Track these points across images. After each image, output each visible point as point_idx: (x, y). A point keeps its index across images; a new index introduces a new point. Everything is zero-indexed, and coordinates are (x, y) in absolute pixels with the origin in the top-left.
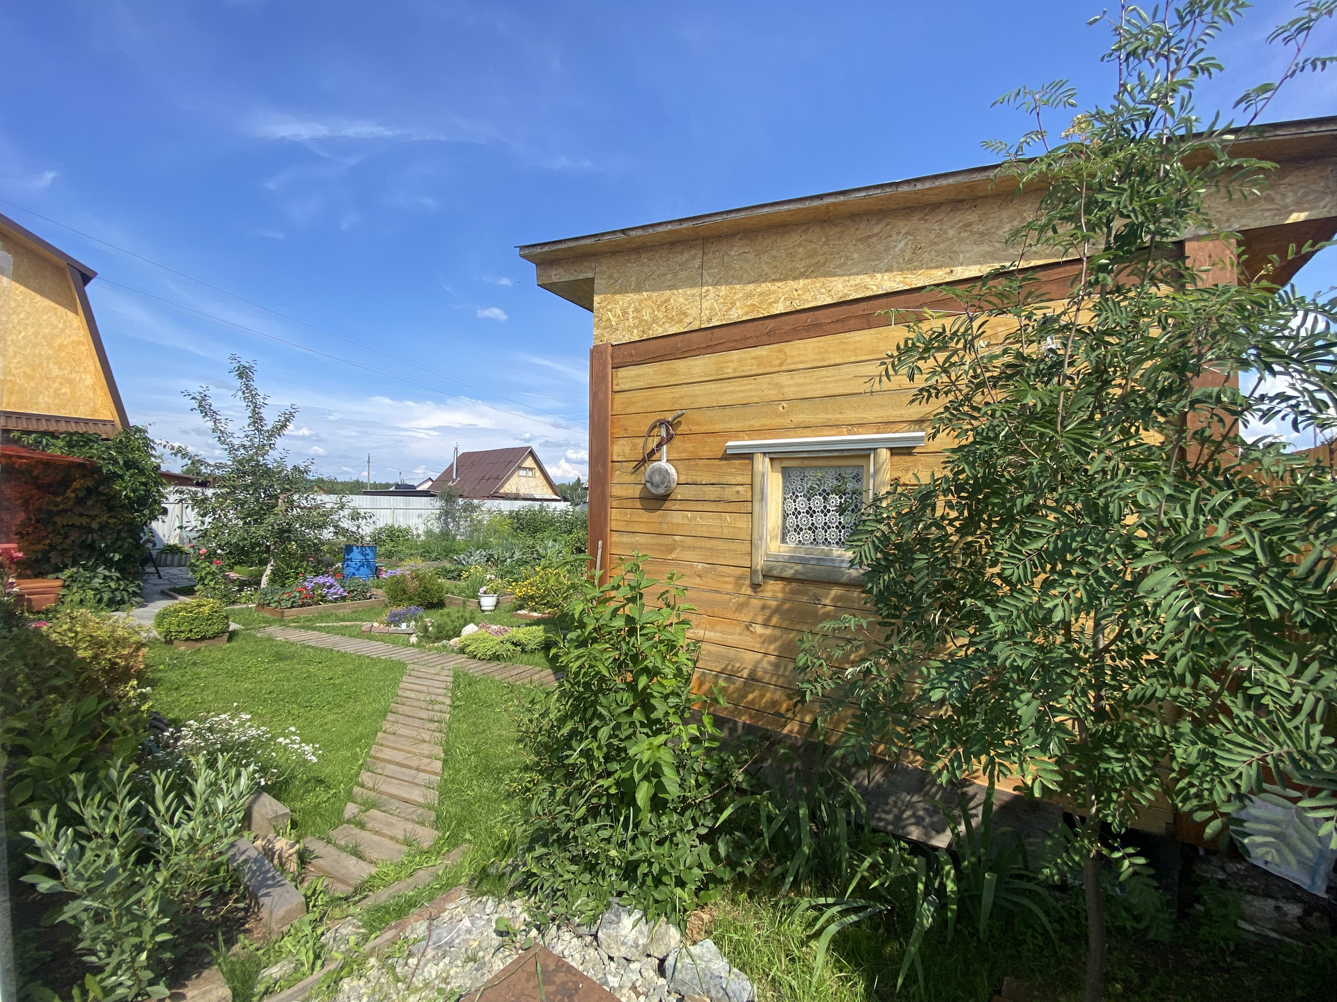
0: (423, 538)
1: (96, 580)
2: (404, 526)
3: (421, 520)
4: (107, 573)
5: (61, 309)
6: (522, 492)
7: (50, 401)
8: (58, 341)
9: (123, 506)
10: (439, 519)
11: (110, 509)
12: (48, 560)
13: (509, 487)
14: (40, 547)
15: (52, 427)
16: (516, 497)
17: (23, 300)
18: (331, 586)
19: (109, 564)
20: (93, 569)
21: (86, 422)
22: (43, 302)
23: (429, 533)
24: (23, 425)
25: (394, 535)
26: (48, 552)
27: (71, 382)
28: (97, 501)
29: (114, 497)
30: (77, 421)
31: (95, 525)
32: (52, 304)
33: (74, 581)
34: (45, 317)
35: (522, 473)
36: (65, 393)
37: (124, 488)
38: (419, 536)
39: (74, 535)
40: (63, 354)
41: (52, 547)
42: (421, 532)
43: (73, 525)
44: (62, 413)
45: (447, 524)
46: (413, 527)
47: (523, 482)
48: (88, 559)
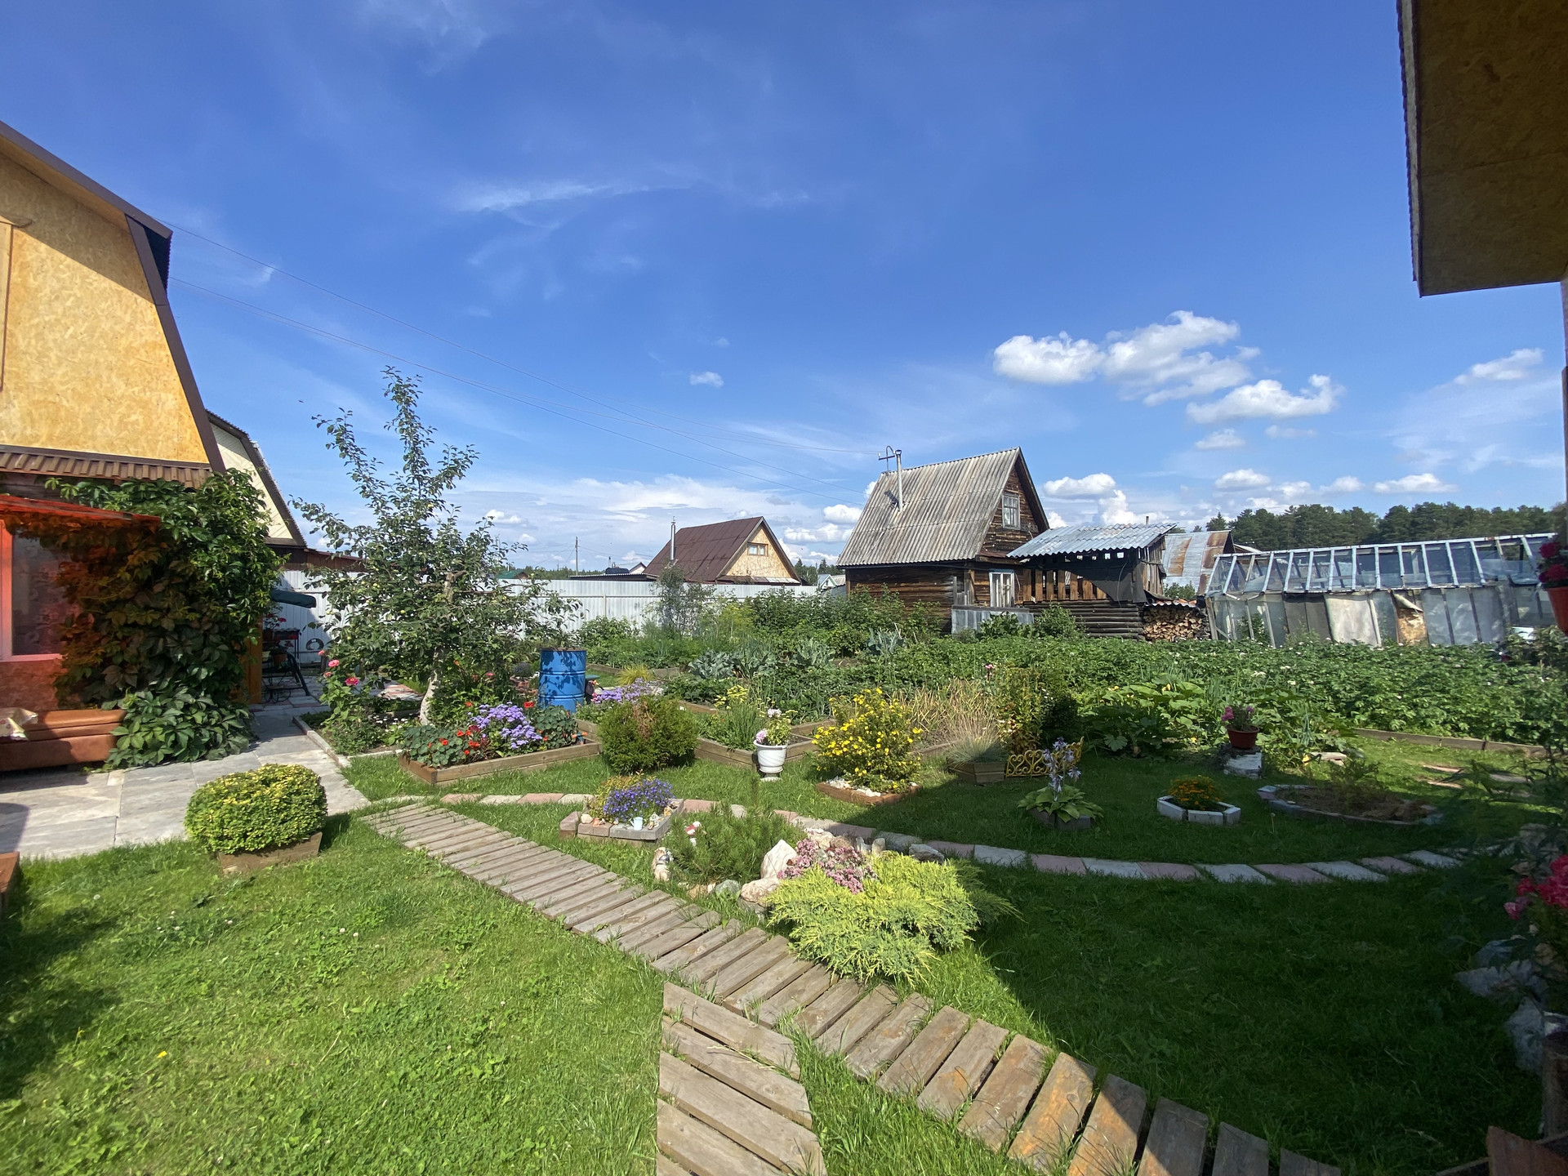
0: (642, 634)
1: (172, 711)
2: (619, 619)
3: (638, 611)
4: (191, 700)
5: (127, 293)
6: (754, 574)
7: (112, 434)
8: (124, 342)
9: (210, 593)
10: (660, 609)
11: (192, 599)
12: (102, 679)
13: (738, 568)
14: (86, 659)
15: (112, 471)
16: (747, 581)
17: (72, 277)
18: (517, 722)
19: (195, 687)
20: (171, 694)
21: (167, 465)
22: (102, 283)
23: (649, 627)
24: (66, 469)
25: (607, 631)
26: (103, 666)
27: (144, 405)
28: (169, 586)
29: (193, 578)
30: (153, 464)
31: (168, 624)
32: (114, 285)
33: (138, 713)
34: (103, 306)
35: (753, 550)
36: (136, 422)
37: (207, 565)
38: (636, 631)
39: (138, 639)
40: (132, 362)
41: (107, 661)
42: (638, 627)
43: (135, 625)
44: (131, 452)
45: (670, 616)
46: (630, 621)
47: (754, 562)
48: (162, 677)
